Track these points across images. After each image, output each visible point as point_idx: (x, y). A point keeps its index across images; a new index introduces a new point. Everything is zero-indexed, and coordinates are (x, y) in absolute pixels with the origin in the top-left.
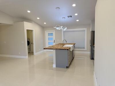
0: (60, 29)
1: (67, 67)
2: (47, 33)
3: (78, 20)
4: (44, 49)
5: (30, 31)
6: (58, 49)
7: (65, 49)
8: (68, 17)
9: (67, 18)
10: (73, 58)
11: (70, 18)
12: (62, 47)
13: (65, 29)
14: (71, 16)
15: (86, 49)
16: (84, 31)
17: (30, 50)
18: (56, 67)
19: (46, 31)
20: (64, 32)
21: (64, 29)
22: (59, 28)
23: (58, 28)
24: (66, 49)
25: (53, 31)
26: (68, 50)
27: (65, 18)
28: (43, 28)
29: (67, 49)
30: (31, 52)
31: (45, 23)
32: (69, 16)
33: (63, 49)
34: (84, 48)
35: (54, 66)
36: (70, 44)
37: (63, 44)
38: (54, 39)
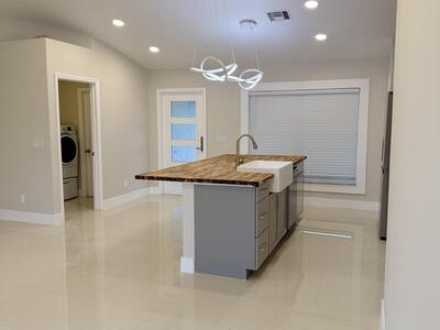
0: (222, 79)
1: (251, 274)
2: (164, 100)
3: (321, 37)
4: (137, 177)
5: (80, 90)
6: (208, 181)
7: (241, 183)
8: (272, 16)
9: (263, 21)
10: (290, 232)
11: (280, 21)
12: (228, 173)
13: (254, 83)
14: (286, 15)
15: (360, 188)
16: (357, 92)
17: (79, 187)
18: (197, 270)
19: (158, 91)
20: (252, 96)
21: (248, 81)
22: (219, 74)
23: (211, 75)
24: (246, 183)
25: (199, 89)
26: (256, 184)
27: (255, 23)
28: (146, 74)
29: (252, 183)
30: (83, 193)
31: (154, 49)
32: (277, 14)
33: (233, 182)
34: (352, 181)
35: (187, 265)
36: (277, 158)
37: (240, 160)
38: (201, 131)
